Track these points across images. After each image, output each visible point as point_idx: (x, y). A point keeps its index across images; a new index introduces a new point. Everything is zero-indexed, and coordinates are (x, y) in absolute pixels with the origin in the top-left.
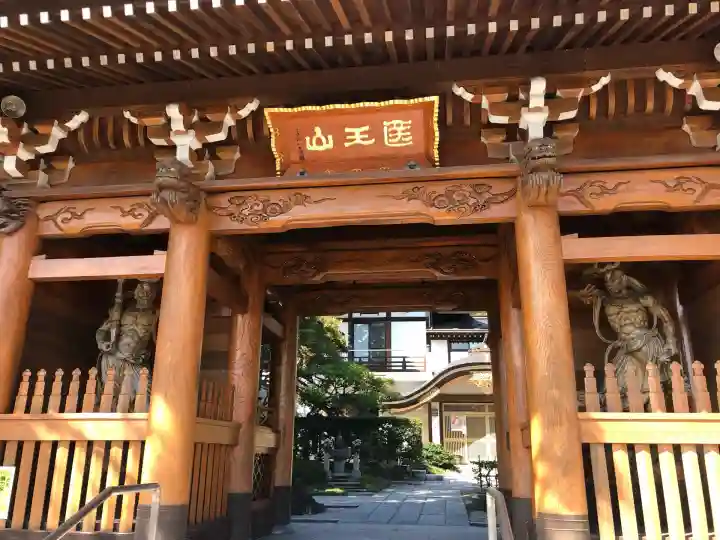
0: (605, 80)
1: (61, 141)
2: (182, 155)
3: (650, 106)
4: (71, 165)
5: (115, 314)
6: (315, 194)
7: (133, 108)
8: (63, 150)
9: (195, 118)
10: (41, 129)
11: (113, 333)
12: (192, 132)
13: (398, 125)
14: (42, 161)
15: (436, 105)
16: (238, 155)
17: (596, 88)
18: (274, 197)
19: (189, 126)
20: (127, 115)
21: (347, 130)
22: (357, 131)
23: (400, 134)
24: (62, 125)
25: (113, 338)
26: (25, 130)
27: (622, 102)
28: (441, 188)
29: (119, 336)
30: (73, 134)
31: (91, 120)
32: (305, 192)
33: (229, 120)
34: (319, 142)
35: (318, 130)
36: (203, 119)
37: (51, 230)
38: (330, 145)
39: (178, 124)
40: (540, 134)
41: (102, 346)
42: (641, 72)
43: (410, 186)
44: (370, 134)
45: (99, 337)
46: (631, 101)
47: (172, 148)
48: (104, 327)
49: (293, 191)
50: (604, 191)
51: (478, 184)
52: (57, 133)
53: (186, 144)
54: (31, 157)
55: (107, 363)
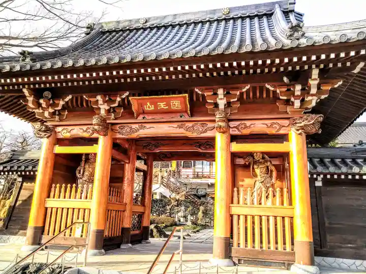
0: (247, 87)
1: (63, 105)
2: (103, 112)
3: (265, 96)
4: (66, 113)
5: (83, 164)
6: (148, 126)
7: (87, 94)
8: (64, 108)
9: (107, 99)
10: (56, 102)
11: (82, 171)
12: (106, 104)
13: (176, 102)
14: (57, 111)
15: (187, 97)
16: (122, 110)
17: (244, 90)
18: (134, 126)
19: (105, 102)
20: (85, 97)
21: (158, 103)
22: (162, 104)
23: (176, 105)
24: (63, 100)
25: (81, 173)
26: (51, 102)
27: (255, 94)
28: (190, 124)
29: (84, 172)
30: (67, 102)
31: (73, 98)
32: (144, 125)
33: (118, 99)
34: (149, 107)
35: (148, 104)
36: (110, 99)
37: (60, 136)
38: (153, 108)
39: (101, 102)
40: (223, 107)
41: (78, 175)
42: (261, 84)
43: (180, 123)
44: (166, 105)
45: (77, 172)
46: (258, 94)
47: (99, 109)
48: (78, 169)
49: (140, 124)
50: (246, 127)
51: (203, 123)
52: (62, 103)
53: (104, 108)
54: (54, 111)
55: (80, 181)
